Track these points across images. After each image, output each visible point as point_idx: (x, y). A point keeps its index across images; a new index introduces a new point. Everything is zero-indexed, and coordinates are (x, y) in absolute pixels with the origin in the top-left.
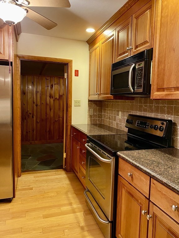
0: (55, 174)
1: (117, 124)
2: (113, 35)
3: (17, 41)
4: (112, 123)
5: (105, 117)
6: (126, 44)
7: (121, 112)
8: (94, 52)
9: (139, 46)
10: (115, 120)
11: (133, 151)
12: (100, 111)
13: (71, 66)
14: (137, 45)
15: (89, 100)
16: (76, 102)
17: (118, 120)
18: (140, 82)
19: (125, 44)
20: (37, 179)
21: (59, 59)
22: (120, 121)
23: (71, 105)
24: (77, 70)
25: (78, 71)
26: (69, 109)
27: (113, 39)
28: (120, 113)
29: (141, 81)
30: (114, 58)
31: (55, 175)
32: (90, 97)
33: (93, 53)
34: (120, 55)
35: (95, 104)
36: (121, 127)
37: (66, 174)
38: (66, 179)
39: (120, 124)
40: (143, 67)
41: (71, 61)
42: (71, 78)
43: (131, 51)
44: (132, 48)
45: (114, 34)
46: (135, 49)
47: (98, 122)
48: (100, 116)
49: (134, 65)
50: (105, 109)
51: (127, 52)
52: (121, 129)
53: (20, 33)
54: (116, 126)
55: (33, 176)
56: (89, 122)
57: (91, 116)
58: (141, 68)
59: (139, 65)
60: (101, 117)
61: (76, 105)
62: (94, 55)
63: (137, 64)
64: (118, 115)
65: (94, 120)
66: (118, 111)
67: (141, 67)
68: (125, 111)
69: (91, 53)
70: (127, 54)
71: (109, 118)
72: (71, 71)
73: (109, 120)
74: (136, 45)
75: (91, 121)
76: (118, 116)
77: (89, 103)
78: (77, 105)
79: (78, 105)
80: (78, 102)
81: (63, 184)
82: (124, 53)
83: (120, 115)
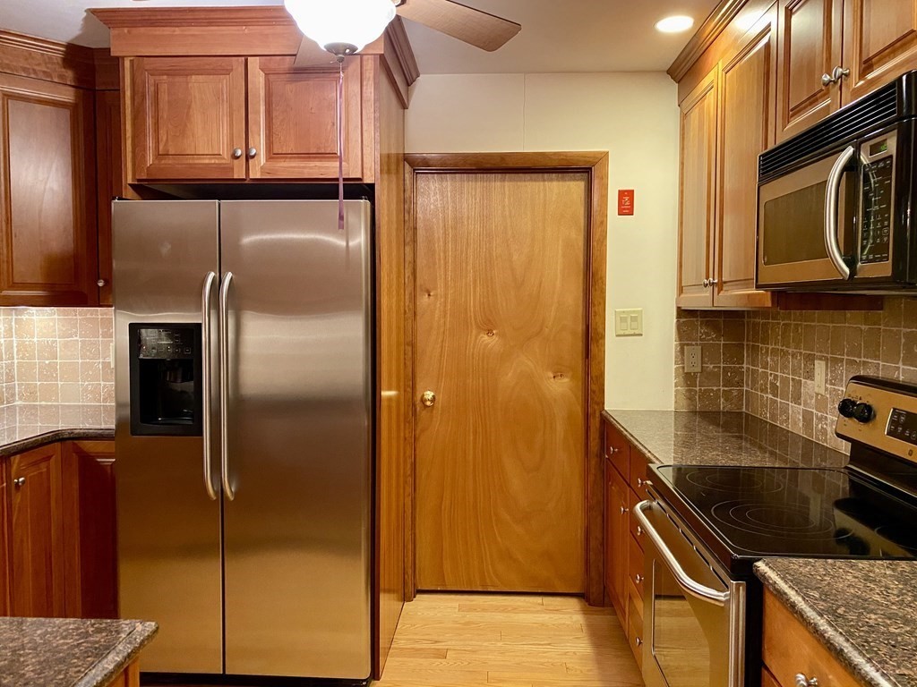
0: (539, 608)
1: (808, 417)
2: (767, 29)
3: (404, 106)
4: (785, 411)
5: (754, 382)
6: (820, 59)
7: (823, 363)
8: (696, 110)
9: (879, 61)
10: (797, 399)
11: (839, 563)
12: (734, 354)
13: (605, 177)
14: (870, 59)
15: (679, 308)
16: (623, 320)
17: (811, 398)
18: (881, 229)
19: (818, 60)
20: (471, 616)
21: (555, 153)
22: (821, 403)
23: (600, 330)
24: (631, 188)
25: (631, 193)
26: (593, 348)
27: (768, 46)
28: (820, 367)
29: (883, 227)
30: (771, 128)
31: (537, 612)
32: (682, 296)
33: (695, 115)
34: (798, 110)
35: (707, 324)
36: (824, 432)
37: (585, 612)
38: (579, 635)
39: (820, 419)
40: (891, 157)
41: (604, 157)
42: (603, 223)
43: (843, 88)
44: (847, 75)
45: (769, 25)
46: (862, 75)
47: (723, 405)
48: (734, 379)
49: (850, 151)
50: (755, 349)
51: (826, 95)
52: (826, 441)
53: (414, 77)
54: (801, 425)
55: (456, 605)
56: (684, 402)
57: (688, 379)
58: (881, 165)
59: (874, 149)
60: (740, 384)
61: (622, 333)
62: (696, 122)
63: (866, 147)
64: (810, 376)
65: (704, 394)
66: (810, 359)
67: (884, 160)
68: (842, 360)
69: (684, 116)
70: (828, 101)
71: (774, 387)
72: (604, 197)
73: (770, 396)
74: (864, 58)
75: (691, 399)
76: (809, 382)
77: (682, 320)
78: (627, 333)
79: (632, 332)
80: (634, 319)
81: (566, 653)
82: (813, 100)
83: (817, 377)
